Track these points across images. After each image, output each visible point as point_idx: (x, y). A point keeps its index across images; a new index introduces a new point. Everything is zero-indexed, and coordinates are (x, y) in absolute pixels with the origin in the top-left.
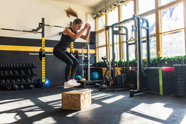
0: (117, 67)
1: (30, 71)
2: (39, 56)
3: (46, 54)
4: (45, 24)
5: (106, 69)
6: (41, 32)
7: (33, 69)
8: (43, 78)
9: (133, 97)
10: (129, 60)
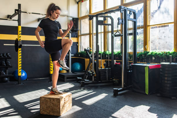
0: (101, 59)
1: (4, 62)
2: (14, 46)
3: (23, 45)
4: (22, 11)
5: (89, 60)
6: (17, 20)
7: (8, 60)
8: (19, 71)
9: (117, 97)
10: (114, 52)
